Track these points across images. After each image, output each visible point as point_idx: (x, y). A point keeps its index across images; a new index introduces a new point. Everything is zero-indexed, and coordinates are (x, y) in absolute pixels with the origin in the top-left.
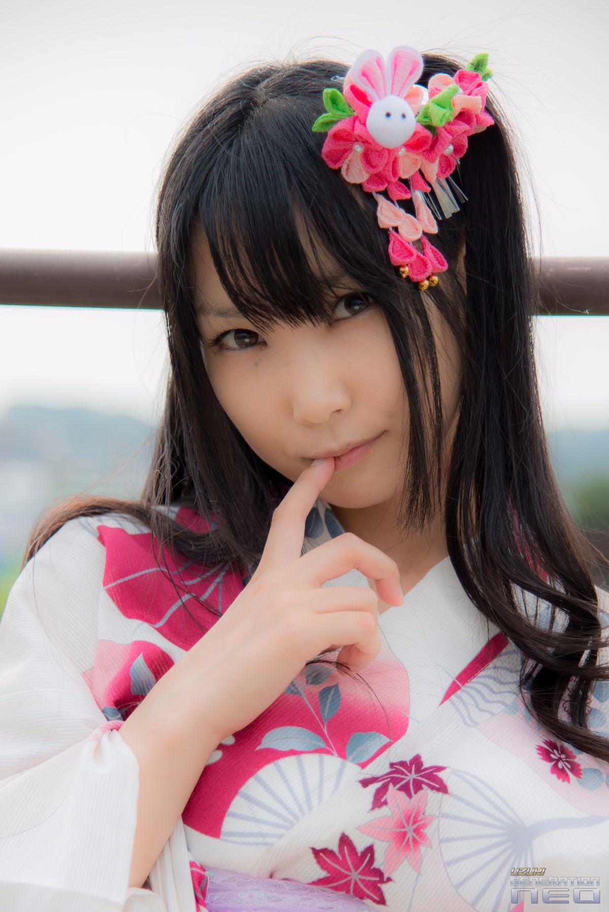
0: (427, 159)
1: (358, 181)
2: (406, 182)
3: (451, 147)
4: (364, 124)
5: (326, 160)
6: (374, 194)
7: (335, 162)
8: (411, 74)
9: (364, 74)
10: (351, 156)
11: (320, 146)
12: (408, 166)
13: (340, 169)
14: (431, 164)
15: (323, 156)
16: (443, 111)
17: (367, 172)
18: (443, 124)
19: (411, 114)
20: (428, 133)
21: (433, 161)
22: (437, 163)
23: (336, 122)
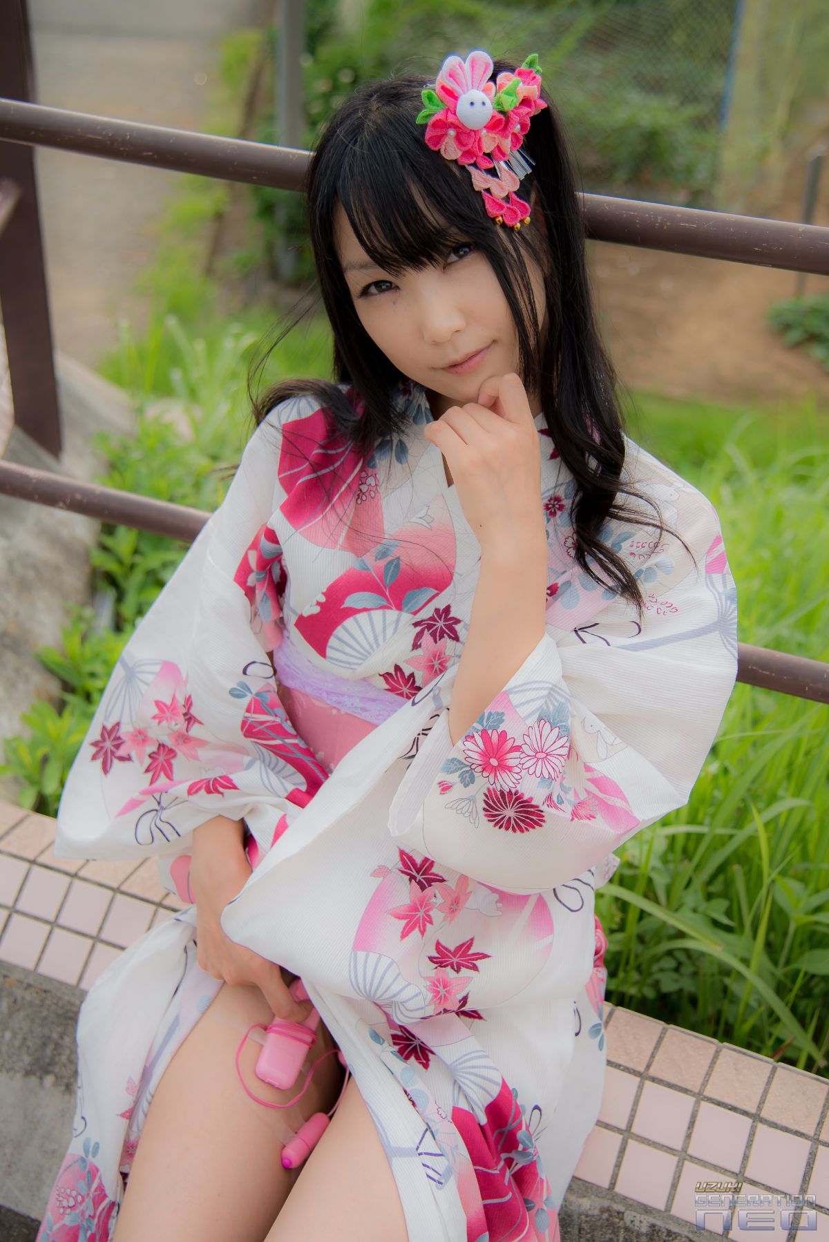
0: (503, 136)
1: (454, 158)
2: (489, 155)
3: (518, 127)
4: (455, 114)
5: (429, 144)
6: (467, 166)
7: (436, 146)
8: (484, 72)
9: (451, 76)
10: (447, 140)
11: (423, 135)
12: (489, 142)
13: (439, 150)
14: (506, 140)
15: (428, 141)
16: (512, 98)
17: (460, 150)
18: (512, 108)
19: (488, 102)
20: (502, 117)
21: (507, 137)
22: (510, 139)
23: (433, 115)
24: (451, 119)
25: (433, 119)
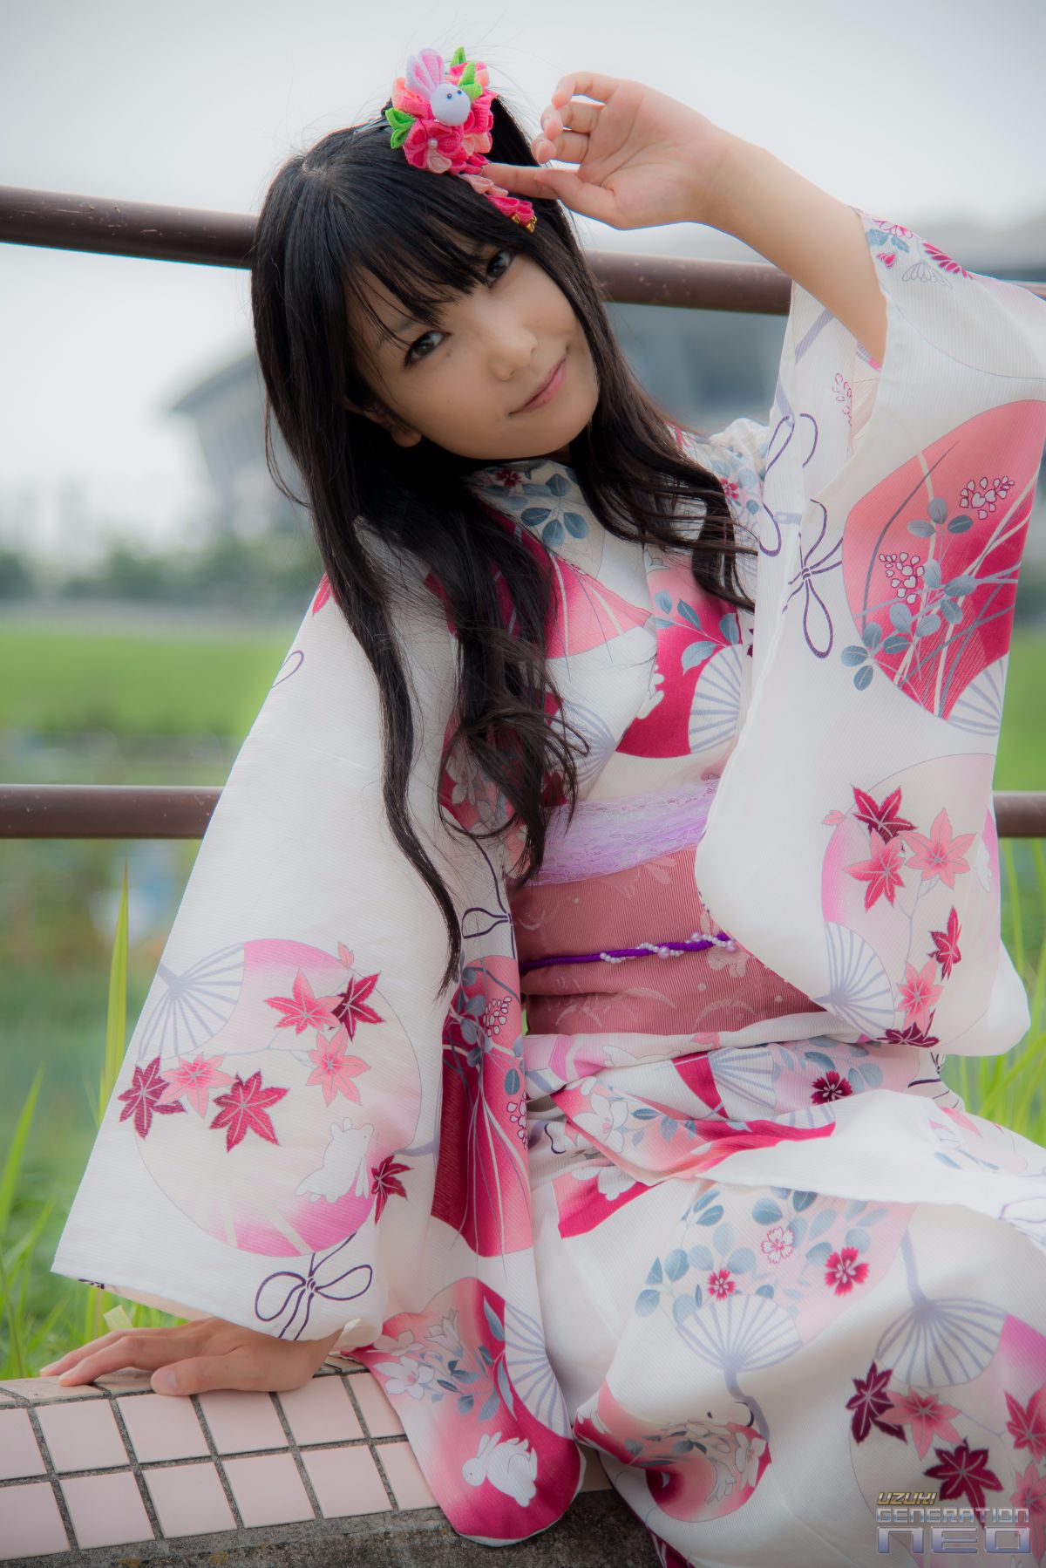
0: (478, 133)
1: (444, 170)
4: (431, 118)
5: (414, 165)
6: (460, 176)
7: (421, 165)
8: (440, 67)
10: (429, 154)
12: (467, 147)
15: (411, 162)
17: (447, 158)
23: (408, 131)
24: (429, 124)
25: (410, 135)
